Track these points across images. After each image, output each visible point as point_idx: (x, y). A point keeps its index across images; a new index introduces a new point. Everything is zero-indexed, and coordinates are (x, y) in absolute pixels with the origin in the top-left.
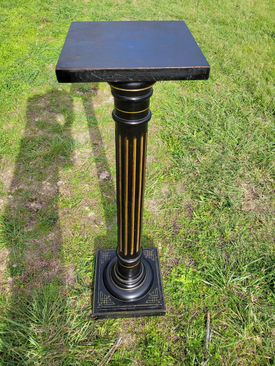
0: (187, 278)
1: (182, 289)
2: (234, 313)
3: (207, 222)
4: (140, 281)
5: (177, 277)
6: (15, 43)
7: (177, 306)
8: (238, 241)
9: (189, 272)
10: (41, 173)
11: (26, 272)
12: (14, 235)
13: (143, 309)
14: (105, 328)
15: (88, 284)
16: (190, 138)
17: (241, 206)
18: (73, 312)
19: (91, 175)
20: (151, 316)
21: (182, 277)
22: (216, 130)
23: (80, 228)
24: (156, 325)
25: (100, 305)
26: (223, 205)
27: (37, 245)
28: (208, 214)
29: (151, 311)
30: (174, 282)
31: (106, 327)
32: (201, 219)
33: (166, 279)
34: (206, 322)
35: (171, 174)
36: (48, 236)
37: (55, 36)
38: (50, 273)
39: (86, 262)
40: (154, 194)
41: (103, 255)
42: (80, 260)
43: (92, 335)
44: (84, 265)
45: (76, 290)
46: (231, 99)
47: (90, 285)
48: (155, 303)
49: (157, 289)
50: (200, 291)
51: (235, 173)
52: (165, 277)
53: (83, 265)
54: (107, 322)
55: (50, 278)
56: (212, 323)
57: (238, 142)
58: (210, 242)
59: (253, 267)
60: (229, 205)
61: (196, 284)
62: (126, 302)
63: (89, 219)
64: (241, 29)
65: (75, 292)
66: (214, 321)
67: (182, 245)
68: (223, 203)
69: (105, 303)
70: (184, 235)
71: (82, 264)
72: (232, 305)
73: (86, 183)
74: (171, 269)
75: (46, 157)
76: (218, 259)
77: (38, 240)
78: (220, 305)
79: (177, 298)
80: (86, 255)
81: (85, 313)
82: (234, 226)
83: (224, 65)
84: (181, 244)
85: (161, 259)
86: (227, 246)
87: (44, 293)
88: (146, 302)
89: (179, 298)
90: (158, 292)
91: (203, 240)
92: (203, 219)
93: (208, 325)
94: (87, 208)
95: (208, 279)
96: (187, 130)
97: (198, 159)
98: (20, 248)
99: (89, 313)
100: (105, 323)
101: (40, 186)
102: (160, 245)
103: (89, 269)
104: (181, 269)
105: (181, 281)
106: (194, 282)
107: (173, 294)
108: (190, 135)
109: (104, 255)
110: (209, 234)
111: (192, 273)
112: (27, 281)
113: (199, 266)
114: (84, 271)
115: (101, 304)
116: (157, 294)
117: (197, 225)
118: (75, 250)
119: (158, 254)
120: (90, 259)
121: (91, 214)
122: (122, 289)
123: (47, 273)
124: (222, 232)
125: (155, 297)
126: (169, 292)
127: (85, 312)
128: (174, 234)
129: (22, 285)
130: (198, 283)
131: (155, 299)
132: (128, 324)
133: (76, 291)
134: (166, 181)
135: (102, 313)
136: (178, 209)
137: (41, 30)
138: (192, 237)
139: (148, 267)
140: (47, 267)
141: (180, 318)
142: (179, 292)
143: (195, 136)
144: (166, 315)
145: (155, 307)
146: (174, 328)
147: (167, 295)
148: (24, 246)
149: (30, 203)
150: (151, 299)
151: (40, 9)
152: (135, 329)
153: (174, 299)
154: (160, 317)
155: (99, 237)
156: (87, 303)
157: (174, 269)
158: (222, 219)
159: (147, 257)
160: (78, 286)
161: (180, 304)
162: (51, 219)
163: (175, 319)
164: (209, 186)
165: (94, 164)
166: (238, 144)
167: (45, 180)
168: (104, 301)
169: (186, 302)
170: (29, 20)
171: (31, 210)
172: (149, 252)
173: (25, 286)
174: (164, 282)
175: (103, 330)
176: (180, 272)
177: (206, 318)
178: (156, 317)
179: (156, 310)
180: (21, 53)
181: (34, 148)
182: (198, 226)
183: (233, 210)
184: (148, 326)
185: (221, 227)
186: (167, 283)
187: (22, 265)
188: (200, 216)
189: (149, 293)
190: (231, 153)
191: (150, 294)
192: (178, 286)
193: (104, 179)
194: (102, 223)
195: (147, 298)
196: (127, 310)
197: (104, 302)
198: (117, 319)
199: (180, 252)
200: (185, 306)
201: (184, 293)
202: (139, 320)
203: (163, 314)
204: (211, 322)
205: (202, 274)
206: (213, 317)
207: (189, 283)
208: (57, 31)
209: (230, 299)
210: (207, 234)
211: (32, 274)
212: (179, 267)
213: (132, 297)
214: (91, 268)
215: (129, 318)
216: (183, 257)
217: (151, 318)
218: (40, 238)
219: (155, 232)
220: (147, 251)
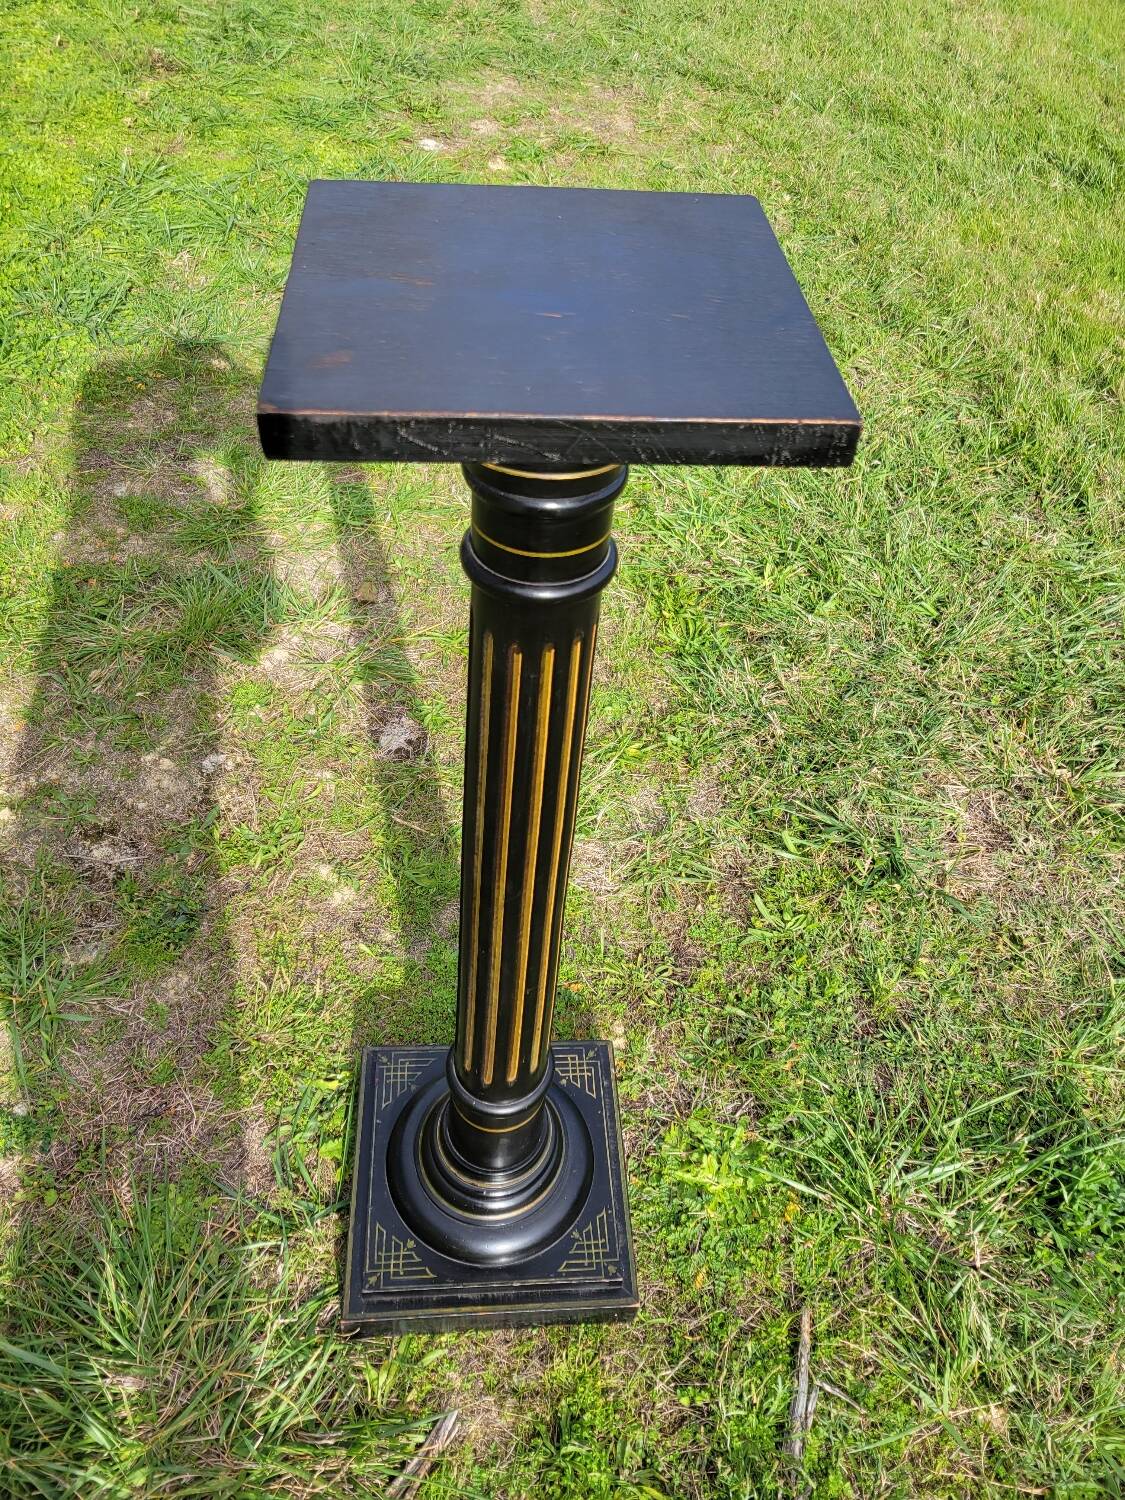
0: (724, 1168)
1: (703, 1214)
2: (906, 1312)
3: (806, 937)
4: (539, 1183)
5: (685, 1164)
6: (32, 158)
7: (683, 1282)
8: (928, 1017)
9: (733, 1144)
10: (138, 718)
11: (67, 1138)
12: (20, 983)
13: (545, 1298)
14: (393, 1372)
15: (326, 1189)
16: (749, 588)
17: (944, 875)
18: (264, 1306)
19: (344, 733)
20: (580, 1324)
21: (705, 1165)
22: (852, 560)
23: (297, 955)
24: (597, 1360)
25: (373, 1280)
26: (870, 871)
27: (118, 1024)
28: (812, 904)
29: (577, 1303)
30: (674, 1184)
31: (394, 1369)
32: (783, 925)
33: (642, 1170)
34: (794, 1348)
35: (671, 739)
36: (164, 985)
37: (202, 136)
38: (169, 1143)
39: (318, 1096)
40: (599, 817)
42: (296, 1091)
43: (337, 1403)
44: (310, 1111)
45: (276, 1213)
46: (914, 435)
47: (335, 1193)
48: (597, 1273)
49: (604, 1213)
50: (772, 1224)
51: (920, 741)
52: (636, 1165)
53: (306, 1110)
54: (401, 1350)
55: (167, 1163)
56: (819, 1352)
57: (936, 614)
58: (819, 1020)
59: (982, 1123)
60: (895, 870)
61: (759, 1192)
62: (477, 1268)
63: (333, 916)
64: (960, 142)
65: (272, 1224)
66: (826, 1343)
67: (707, 1030)
68: (874, 862)
69: (396, 1274)
70: (717, 991)
71: (303, 1105)
72: (896, 1279)
73: (324, 765)
74: (663, 1130)
75: (157, 653)
76: (847, 1093)
77: (120, 1003)
78: (851, 1279)
79: (682, 1249)
80: (320, 1070)
81: (311, 1311)
82: (913, 958)
83: (891, 293)
84: (703, 1028)
85: (623, 1089)
86: (883, 1038)
87: (143, 1227)
88: (561, 1270)
89: (690, 1249)
90: (610, 1225)
91: (791, 1013)
92: (794, 926)
93: (803, 1361)
94: (325, 872)
95: (805, 1173)
96: (735, 557)
97: (776, 680)
98: (43, 1033)
99: (328, 1309)
100: (393, 1354)
101: (133, 774)
102: (620, 1030)
103: (329, 1127)
104: (702, 1132)
105: (700, 1179)
106: (751, 1186)
107: (669, 1233)
108: (748, 576)
109: (395, 1070)
110: (814, 990)
111: (743, 1147)
112: (73, 1176)
113: (772, 1119)
114: (309, 1134)
115: (379, 1278)
116: (603, 1236)
117: (767, 950)
118: (275, 1046)
119: (613, 1070)
120: (334, 1085)
121: (343, 896)
122: (467, 1215)
123: (158, 1140)
124: (863, 978)
125: (596, 1246)
126: (650, 1223)
127: (312, 1305)
128: (675, 987)
129: (53, 1192)
130: (769, 1187)
131: (597, 1256)
132: (486, 1357)
133: (274, 1219)
134: (648, 764)
135: (380, 1314)
136: (692, 882)
137: (145, 107)
138: (746, 999)
139: (570, 1125)
140: (157, 1115)
141: (691, 1334)
142: (692, 1225)
143: (767, 582)
144: (636, 1319)
145: (594, 1289)
146: (670, 1373)
147: (643, 1236)
148: (61, 1027)
149: (88, 843)
150: (582, 1256)
151: (142, 15)
152: (510, 1377)
153: (673, 1252)
154: (613, 1328)
155: (375, 992)
156: (321, 1269)
157: (674, 1132)
158: (867, 928)
159: (569, 1080)
160: (282, 1198)
161: (695, 1276)
162: (174, 913)
163: (673, 1335)
164: (817, 789)
165: (358, 686)
166: (935, 623)
167: (153, 746)
168: (393, 1262)
169: (717, 1266)
170: (93, 61)
171: (92, 876)
172: (577, 1062)
173: (62, 1196)
174: (633, 1183)
175: (385, 1383)
176: (696, 1144)
177: (795, 1331)
178: (599, 1329)
179: (601, 1302)
180: (58, 200)
181: (109, 612)
182: (771, 954)
183: (910, 892)
184: (564, 1366)
185: (861, 959)
186: (643, 1187)
187: (51, 1107)
188: (781, 912)
189: (571, 1232)
190: (908, 660)
191: (576, 1235)
192: (687, 1201)
193: (398, 751)
194: (387, 936)
195: (562, 1254)
196: (484, 1301)
197: (388, 1266)
198: (442, 1334)
199: (700, 1061)
200: (713, 1284)
201: (711, 1231)
202: (530, 1339)
203: (626, 1315)
204: (814, 1348)
205: (782, 1154)
206: (822, 1327)
207: (730, 1190)
208: (212, 112)
209: (892, 1255)
210: (808, 989)
211: (92, 1147)
212: (694, 1125)
213: (501, 1249)
214: (338, 1122)
215: (488, 1333)
216: (709, 1082)
217: (578, 1332)
218: (129, 995)
219: (599, 977)
220: (566, 1059)
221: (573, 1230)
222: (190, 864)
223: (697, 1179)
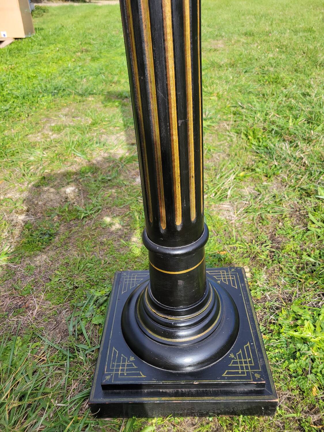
1: (310, 353)
5: (293, 327)
7: (304, 392)
10: (44, 178)
13: (216, 394)
15: (94, 339)
19: (122, 177)
20: (239, 415)
21: (306, 327)
23: (94, 247)
25: (108, 378)
27: (11, 273)
29: (236, 398)
30: (288, 338)
33: (267, 331)
36: (35, 259)
38: (22, 319)
39: (95, 299)
40: (229, 195)
41: (127, 278)
42: (85, 296)
44: (91, 304)
45: (66, 349)
48: (248, 377)
49: (248, 344)
52: (264, 328)
54: (128, 426)
55: (19, 328)
63: (111, 233)
70: (296, 253)
71: (88, 302)
73: (113, 188)
74: (277, 312)
77: (15, 265)
79: (300, 372)
84: (292, 267)
85: (253, 294)
88: (224, 375)
89: (305, 372)
90: (253, 352)
94: (109, 219)
100: (123, 429)
101: (39, 194)
102: (247, 269)
104: (301, 312)
105: (304, 335)
107: (290, 363)
109: (130, 278)
114: (88, 314)
115: (112, 376)
116: (249, 357)
117: (319, 236)
121: (116, 227)
122: (163, 339)
123: (17, 318)
125: (246, 362)
126: (277, 358)
128: (274, 252)
131: (247, 368)
133: (64, 352)
134: (249, 179)
135: (111, 400)
136: (275, 215)
138: (312, 255)
139: (223, 297)
140: (19, 308)
141: (315, 424)
142: (304, 359)
143: (291, 125)
144: (276, 414)
145: (246, 389)
147: (275, 366)
149: (18, 215)
150: (237, 368)
153: (294, 375)
154: (261, 419)
155: (126, 258)
156: (86, 378)
160: (70, 342)
161: (311, 389)
162: (44, 234)
163: (303, 425)
167: (48, 184)
171: (16, 225)
176: (299, 317)
178: (252, 419)
179: (252, 397)
186: (270, 339)
188: (323, 221)
189: (229, 354)
191: (232, 356)
192: (299, 346)
194: (134, 239)
195: (224, 366)
196: (176, 394)
197: (118, 370)
198: (153, 417)
199: (293, 281)
201: (316, 363)
202: (208, 423)
203: (270, 409)
212: (295, 308)
213: (188, 361)
215: (182, 419)
216: (300, 290)
217: (238, 420)
218: (19, 262)
219: (235, 249)
220: (219, 272)
221: (230, 353)
222: (55, 220)
223: (302, 335)
